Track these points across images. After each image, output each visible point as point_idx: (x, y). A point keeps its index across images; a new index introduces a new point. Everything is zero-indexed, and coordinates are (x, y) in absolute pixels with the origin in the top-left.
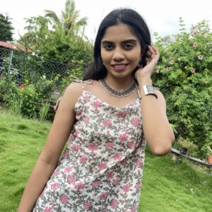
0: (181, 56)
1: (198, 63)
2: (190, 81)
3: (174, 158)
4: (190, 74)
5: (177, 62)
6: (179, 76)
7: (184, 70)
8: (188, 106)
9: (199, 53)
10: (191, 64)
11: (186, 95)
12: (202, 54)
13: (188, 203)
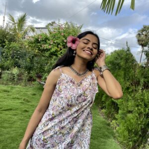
0: (56, 40)
1: (64, 44)
2: (61, 53)
4: (61, 49)
7: (58, 47)
10: (61, 44)
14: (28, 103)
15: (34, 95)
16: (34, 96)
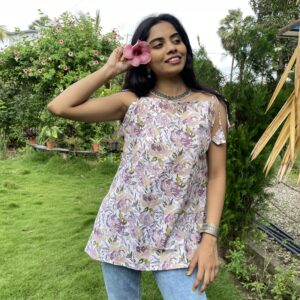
0: (52, 54)
1: (70, 60)
3: (65, 156)
5: (48, 61)
6: (54, 76)
7: (57, 70)
9: (68, 49)
10: (64, 62)
12: (72, 50)
14: (16, 191)
15: (27, 173)
16: (26, 176)
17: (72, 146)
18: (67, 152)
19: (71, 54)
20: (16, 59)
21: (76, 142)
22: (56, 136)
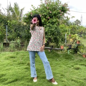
0: (44, 13)
2: (49, 22)
3: (49, 51)
4: (48, 19)
5: (42, 15)
6: (45, 21)
7: (46, 18)
8: (50, 31)
9: (50, 10)
10: (48, 15)
11: (49, 27)
13: (57, 64)
17: (52, 46)
18: (50, 49)
19: (51, 12)
20: (32, 15)
21: (54, 45)
22: (46, 43)
